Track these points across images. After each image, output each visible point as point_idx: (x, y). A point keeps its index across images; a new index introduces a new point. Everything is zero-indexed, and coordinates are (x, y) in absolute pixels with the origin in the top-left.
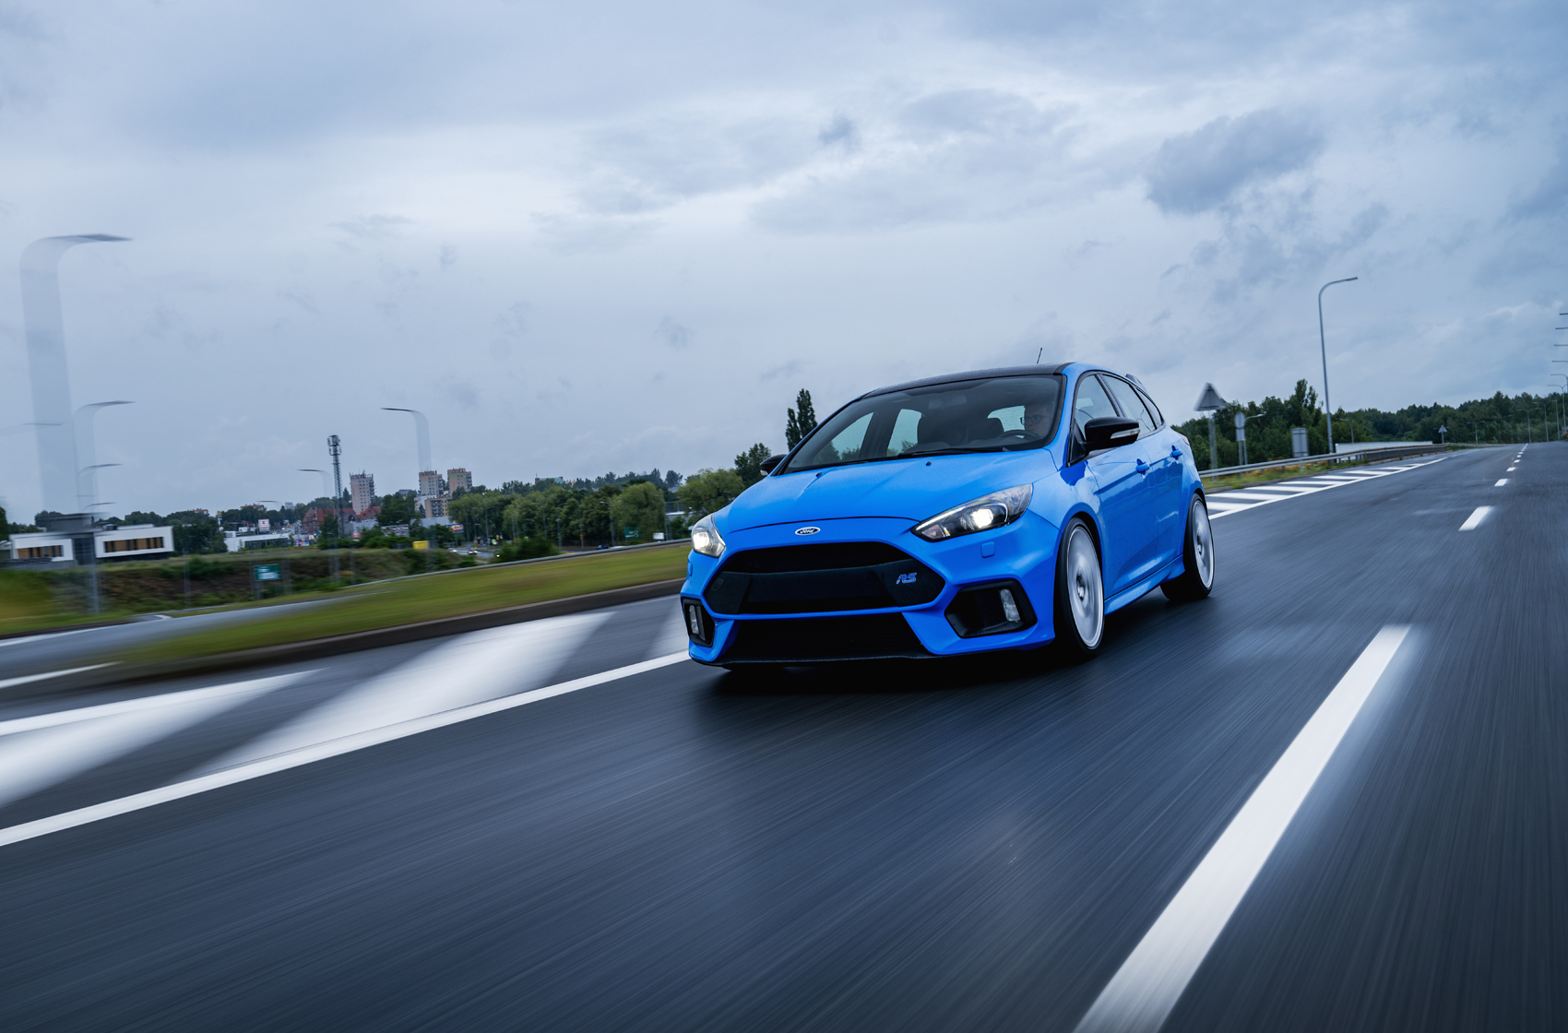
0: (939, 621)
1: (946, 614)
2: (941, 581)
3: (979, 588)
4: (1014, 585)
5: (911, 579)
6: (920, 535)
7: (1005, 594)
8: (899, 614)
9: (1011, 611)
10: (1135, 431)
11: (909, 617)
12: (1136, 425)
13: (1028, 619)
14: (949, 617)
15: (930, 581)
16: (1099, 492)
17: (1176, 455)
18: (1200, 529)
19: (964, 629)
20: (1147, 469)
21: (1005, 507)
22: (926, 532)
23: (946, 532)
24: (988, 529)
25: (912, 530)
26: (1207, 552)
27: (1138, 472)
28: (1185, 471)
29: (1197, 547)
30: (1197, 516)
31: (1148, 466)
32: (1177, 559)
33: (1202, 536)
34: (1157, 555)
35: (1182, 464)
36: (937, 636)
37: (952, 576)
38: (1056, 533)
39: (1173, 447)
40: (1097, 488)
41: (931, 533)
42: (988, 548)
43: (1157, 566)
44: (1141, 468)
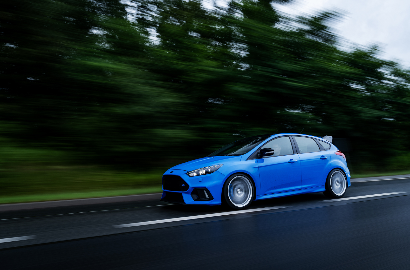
0: (189, 196)
2: (188, 186)
3: (199, 189)
4: (206, 189)
5: (183, 185)
6: (188, 175)
7: (205, 191)
8: (181, 193)
9: (207, 196)
10: (273, 152)
11: (183, 194)
12: (273, 150)
13: (211, 198)
14: (192, 195)
16: (258, 167)
17: (323, 158)
18: (338, 179)
19: (196, 198)
20: (296, 162)
21: (209, 170)
22: (190, 174)
23: (195, 174)
24: (204, 174)
25: (186, 173)
26: (342, 186)
27: (289, 162)
28: (329, 163)
29: (336, 183)
30: (337, 175)
31: (296, 161)
32: (321, 187)
33: (340, 182)
34: (301, 185)
35: (328, 161)
36: (188, 199)
37: (191, 185)
38: (224, 177)
39: (323, 156)
40: (257, 166)
41: (191, 175)
42: (201, 179)
43: (301, 188)
44: (292, 162)
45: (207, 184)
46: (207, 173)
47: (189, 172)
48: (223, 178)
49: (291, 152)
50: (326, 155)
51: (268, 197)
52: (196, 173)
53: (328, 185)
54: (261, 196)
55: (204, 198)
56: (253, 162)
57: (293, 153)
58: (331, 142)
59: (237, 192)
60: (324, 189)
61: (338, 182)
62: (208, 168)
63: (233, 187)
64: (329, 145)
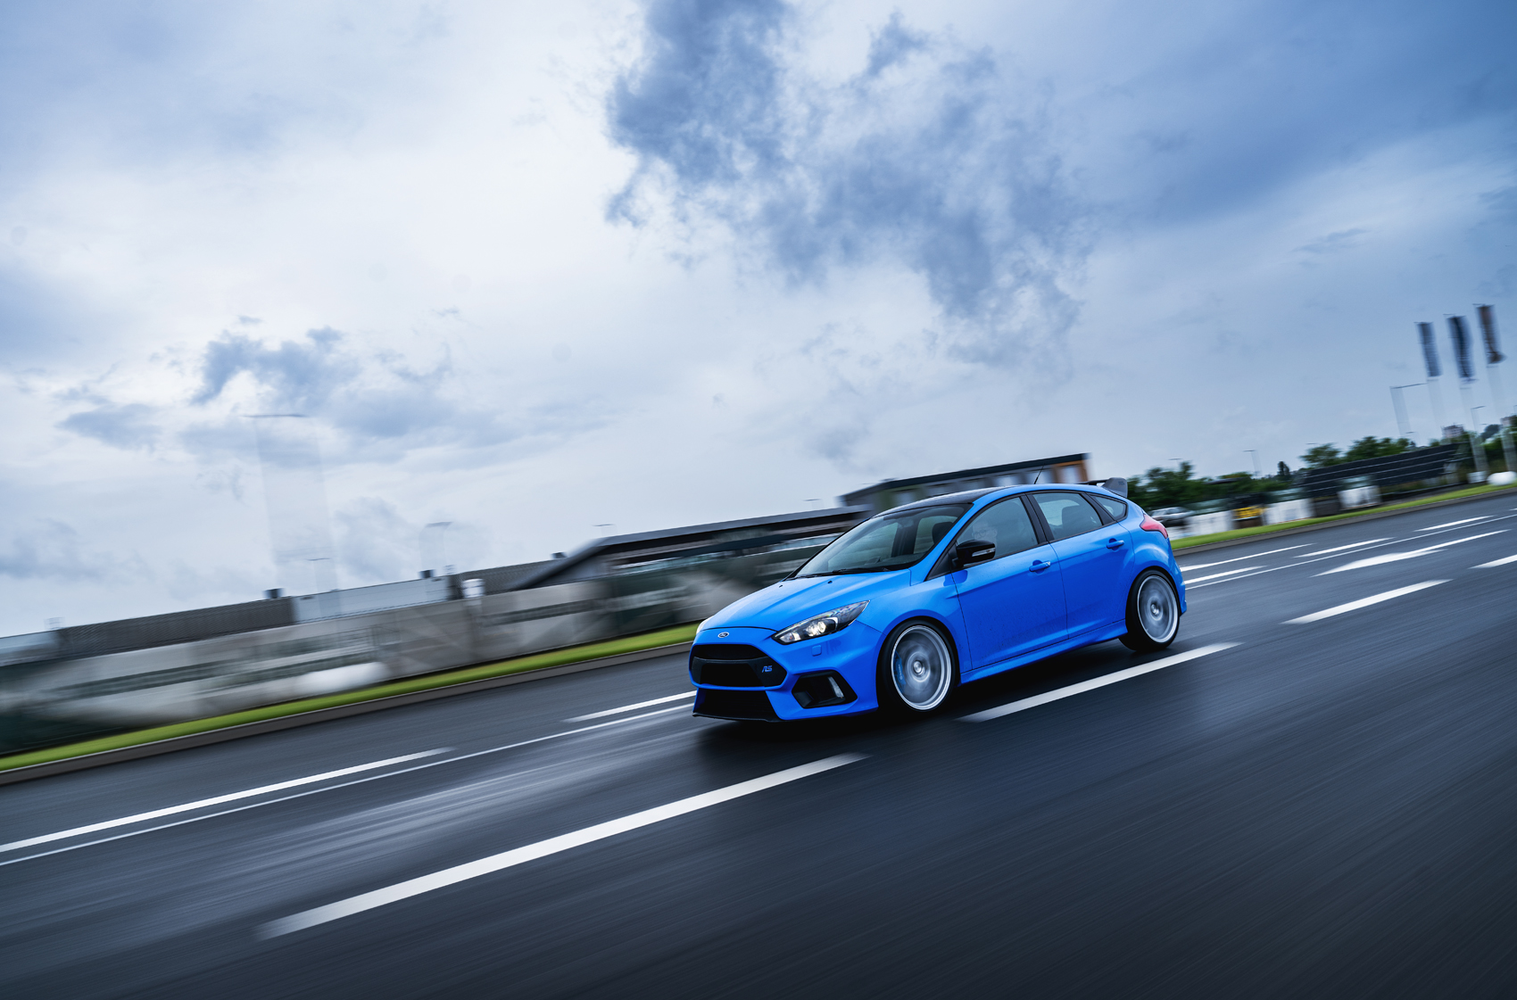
0: (788, 697)
1: (793, 693)
2: (782, 671)
3: (814, 675)
4: (834, 673)
5: (767, 669)
6: (778, 641)
7: (831, 680)
8: (764, 691)
9: (838, 691)
11: (768, 693)
12: (993, 546)
13: (850, 696)
14: (796, 694)
15: (780, 671)
16: (958, 596)
17: (1114, 546)
18: (1155, 597)
19: (807, 702)
20: (1049, 566)
21: (836, 619)
22: (782, 638)
23: (797, 637)
24: (822, 635)
25: (772, 636)
26: (1166, 613)
27: (1031, 571)
28: (1130, 556)
29: (1152, 611)
30: (1152, 586)
31: (1049, 563)
32: (1115, 625)
33: (1160, 602)
34: (1067, 628)
35: (1126, 551)
36: (786, 707)
37: (792, 668)
38: (878, 636)
39: (1112, 540)
40: (955, 593)
41: (786, 638)
42: (816, 649)
43: (1068, 635)
44: (1038, 568)
45: (836, 661)
46: (831, 628)
47: (778, 632)
48: (876, 639)
49: (1033, 540)
50: (1121, 537)
51: (990, 674)
52: (798, 632)
53: (1133, 618)
54: (973, 674)
55: (830, 698)
56: (938, 584)
57: (1036, 543)
58: (1126, 495)
59: (914, 670)
60: (1123, 630)
61: (1157, 607)
62: (832, 616)
63: (902, 659)
64: (1122, 507)
